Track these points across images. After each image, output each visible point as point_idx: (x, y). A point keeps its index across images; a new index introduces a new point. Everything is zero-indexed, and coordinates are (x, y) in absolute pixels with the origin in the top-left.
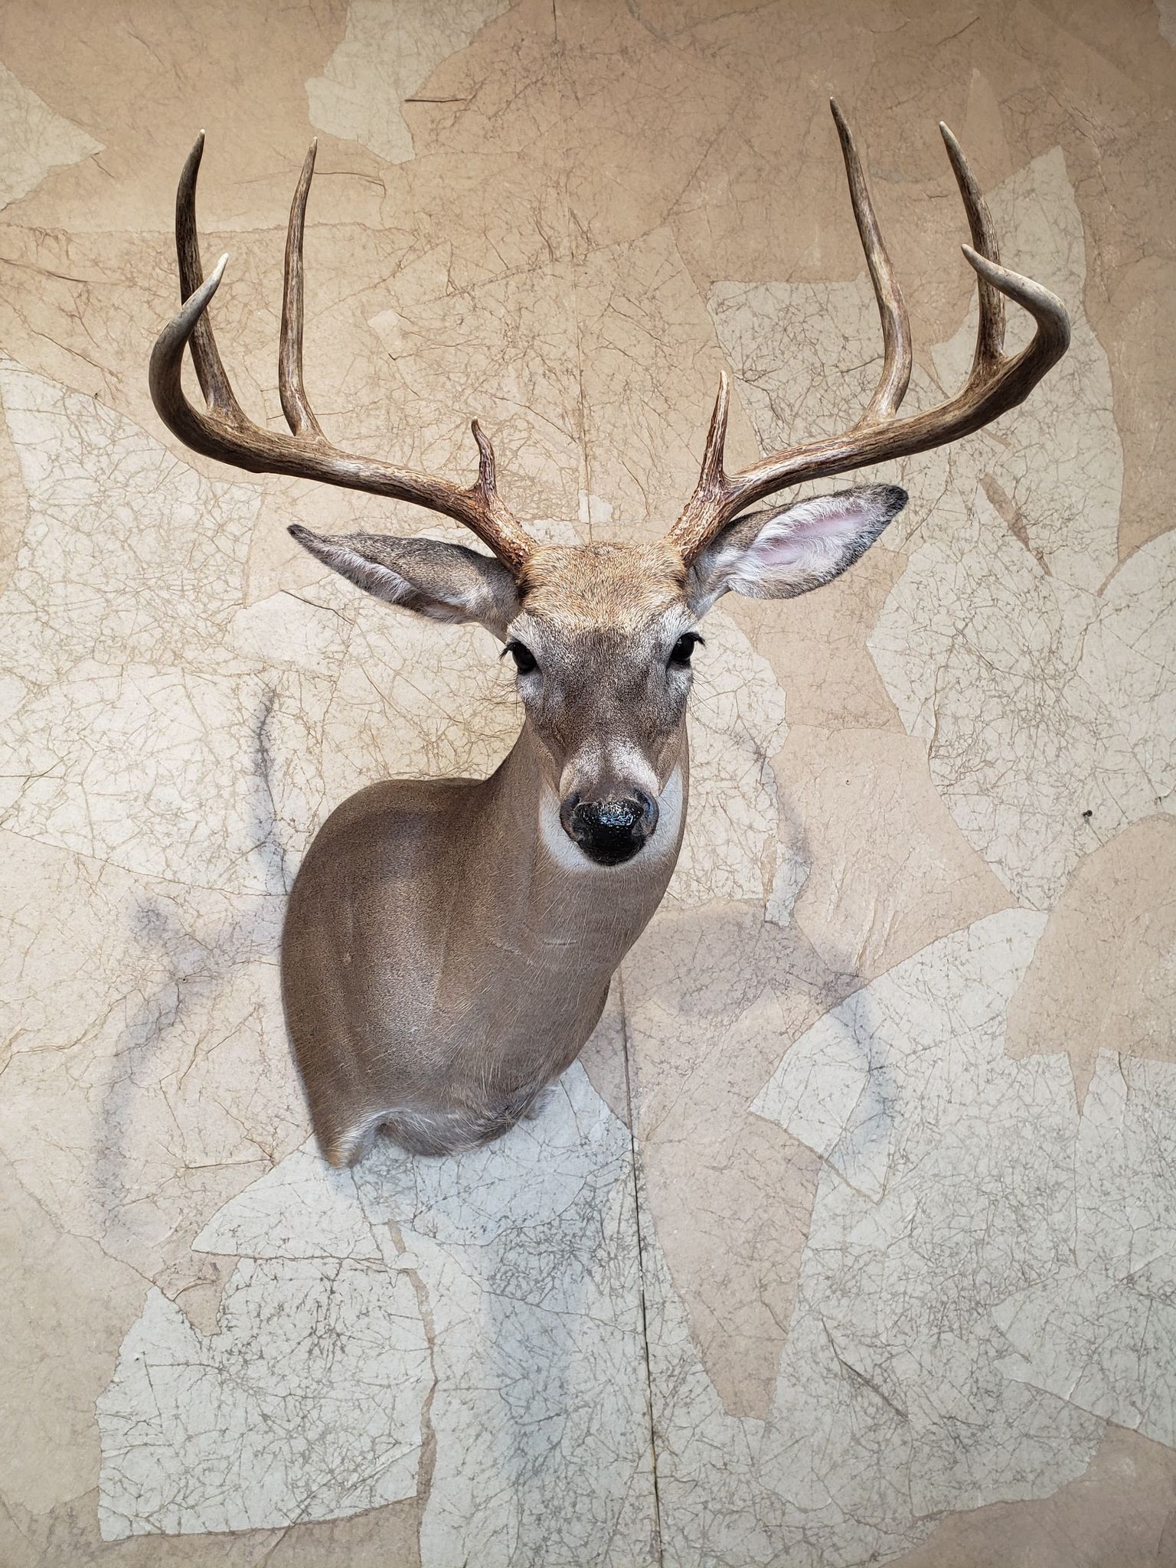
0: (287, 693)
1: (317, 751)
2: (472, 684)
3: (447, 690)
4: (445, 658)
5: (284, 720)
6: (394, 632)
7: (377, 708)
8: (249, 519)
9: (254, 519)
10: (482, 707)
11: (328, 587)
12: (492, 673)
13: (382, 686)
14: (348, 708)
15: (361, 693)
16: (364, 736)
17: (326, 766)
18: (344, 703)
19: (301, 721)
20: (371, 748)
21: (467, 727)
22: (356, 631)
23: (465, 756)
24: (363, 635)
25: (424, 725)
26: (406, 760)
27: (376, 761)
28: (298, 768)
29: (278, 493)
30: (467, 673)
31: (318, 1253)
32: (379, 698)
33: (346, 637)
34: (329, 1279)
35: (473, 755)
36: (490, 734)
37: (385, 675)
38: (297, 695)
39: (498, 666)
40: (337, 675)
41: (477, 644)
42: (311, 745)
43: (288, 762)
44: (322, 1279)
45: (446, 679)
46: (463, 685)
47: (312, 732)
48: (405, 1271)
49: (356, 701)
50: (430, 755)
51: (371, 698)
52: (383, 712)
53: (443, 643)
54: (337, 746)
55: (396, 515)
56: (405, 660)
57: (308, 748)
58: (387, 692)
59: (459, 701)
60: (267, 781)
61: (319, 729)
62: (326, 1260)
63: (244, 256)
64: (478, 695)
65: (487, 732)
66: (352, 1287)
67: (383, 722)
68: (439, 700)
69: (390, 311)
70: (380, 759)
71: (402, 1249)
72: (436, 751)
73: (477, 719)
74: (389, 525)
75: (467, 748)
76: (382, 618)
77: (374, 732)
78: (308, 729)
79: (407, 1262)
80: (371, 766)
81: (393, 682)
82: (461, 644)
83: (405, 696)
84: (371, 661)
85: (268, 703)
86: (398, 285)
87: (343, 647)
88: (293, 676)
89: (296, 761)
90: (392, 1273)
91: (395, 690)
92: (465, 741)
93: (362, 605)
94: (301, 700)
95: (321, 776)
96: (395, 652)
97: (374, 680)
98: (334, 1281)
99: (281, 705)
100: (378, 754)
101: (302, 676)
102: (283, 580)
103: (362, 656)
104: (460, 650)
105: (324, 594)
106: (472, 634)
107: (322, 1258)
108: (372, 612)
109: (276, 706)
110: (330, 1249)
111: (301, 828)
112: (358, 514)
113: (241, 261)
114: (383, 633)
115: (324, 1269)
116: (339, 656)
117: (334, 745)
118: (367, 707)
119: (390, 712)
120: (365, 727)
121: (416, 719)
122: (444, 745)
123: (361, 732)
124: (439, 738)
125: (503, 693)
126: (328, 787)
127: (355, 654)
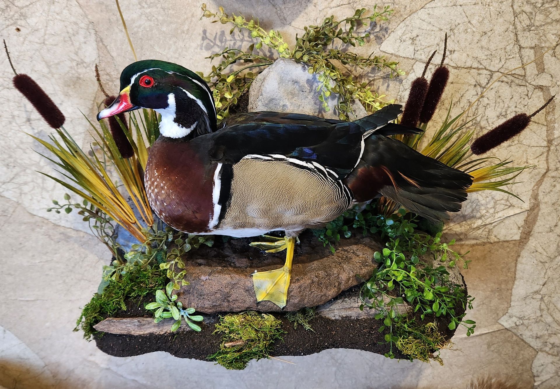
31: (475, 65)
34: (481, 86)
44: (475, 86)
48: (541, 88)
62: (481, 72)
66: (497, 94)
71: (541, 70)
79: (544, 80)
90: (530, 88)
98: (484, 88)
107: (478, 69)
110: (485, 63)
115: (478, 78)
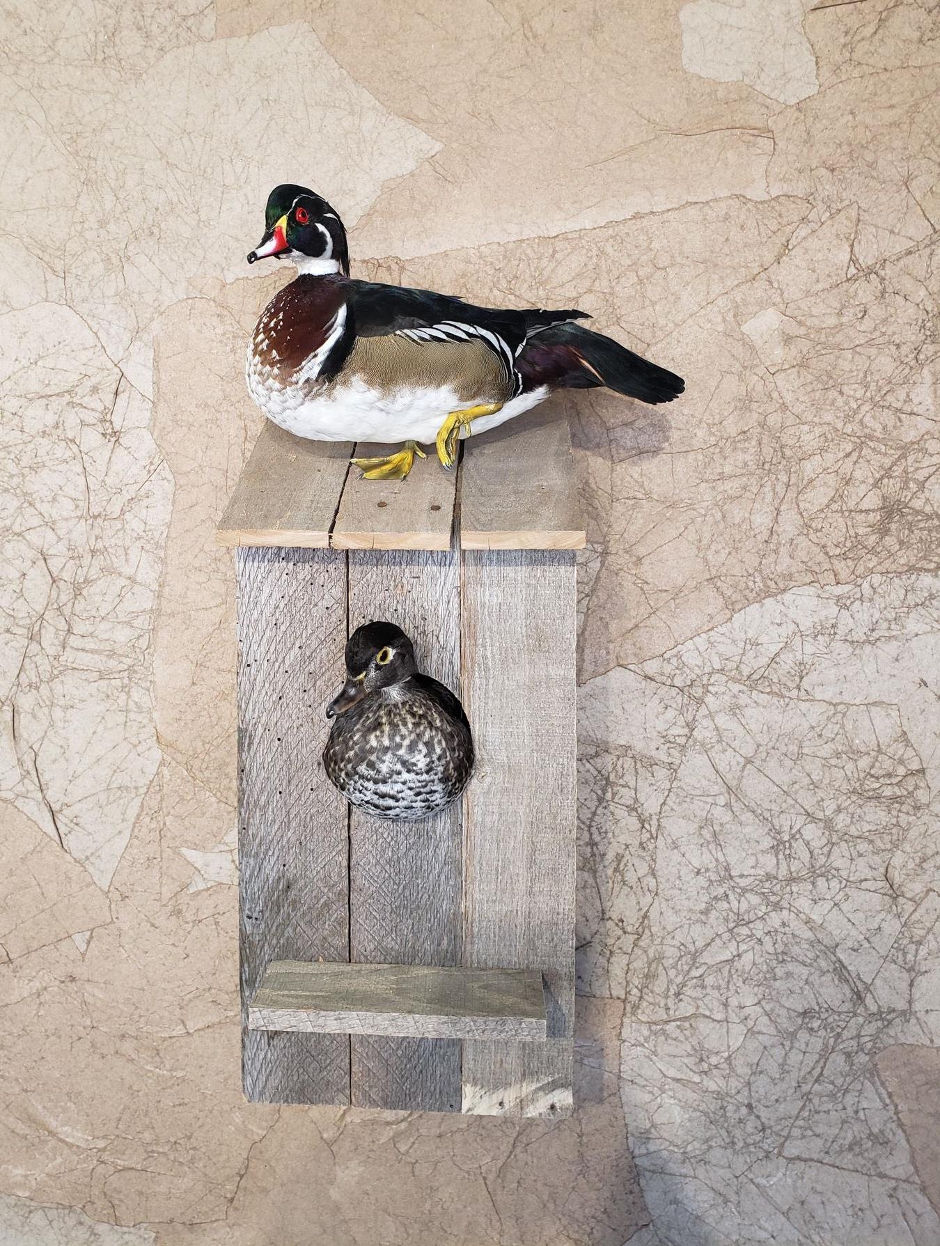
0: (621, 782)
1: (651, 847)
2: (839, 774)
3: (806, 781)
4: (808, 743)
5: (616, 812)
6: (748, 712)
7: (722, 800)
8: (587, 584)
9: (591, 583)
10: (849, 801)
11: (674, 661)
12: (864, 763)
13: (729, 776)
14: (688, 800)
15: (705, 783)
16: (704, 832)
17: (660, 863)
18: (682, 794)
19: (635, 814)
20: (712, 846)
21: (828, 824)
22: (703, 711)
23: (822, 860)
24: (711, 715)
25: (776, 822)
26: (752, 861)
27: (717, 860)
28: (630, 864)
29: (620, 552)
30: (833, 762)
32: (724, 790)
33: (690, 718)
35: (832, 858)
36: (856, 834)
37: (734, 763)
38: (632, 784)
39: (873, 754)
40: (677, 762)
41: (849, 727)
42: (644, 840)
43: (619, 858)
45: (807, 767)
46: (827, 774)
47: (647, 826)
49: (698, 792)
50: (781, 856)
51: (716, 789)
52: (728, 806)
53: (806, 725)
54: (673, 842)
55: (760, 572)
56: (759, 746)
57: (641, 844)
58: (735, 783)
59: (821, 794)
60: (595, 878)
61: (654, 823)
63: (595, 260)
64: (845, 787)
65: (853, 831)
67: (728, 817)
68: (796, 793)
69: (771, 310)
70: (721, 859)
72: (787, 852)
73: (842, 816)
74: (751, 584)
75: (826, 850)
76: (735, 696)
77: (717, 828)
78: (642, 822)
80: (710, 866)
81: (743, 770)
82: (830, 726)
83: (756, 788)
84: (718, 747)
85: (600, 792)
86: (782, 274)
87: (686, 731)
88: (629, 763)
89: (627, 857)
91: (744, 781)
92: (824, 841)
93: (712, 681)
94: (636, 790)
95: (654, 875)
96: (748, 738)
97: (720, 768)
99: (614, 795)
100: (720, 854)
101: (638, 763)
102: (622, 654)
103: (708, 741)
104: (827, 734)
105: (668, 669)
106: (844, 715)
108: (723, 689)
109: (609, 796)
111: (629, 929)
112: (714, 572)
113: (591, 267)
114: (735, 714)
116: (682, 741)
117: (670, 841)
118: (710, 800)
119: (737, 806)
120: (707, 822)
121: (767, 815)
122: (798, 846)
123: (701, 828)
124: (793, 837)
125: (877, 785)
126: (661, 887)
127: (700, 738)
